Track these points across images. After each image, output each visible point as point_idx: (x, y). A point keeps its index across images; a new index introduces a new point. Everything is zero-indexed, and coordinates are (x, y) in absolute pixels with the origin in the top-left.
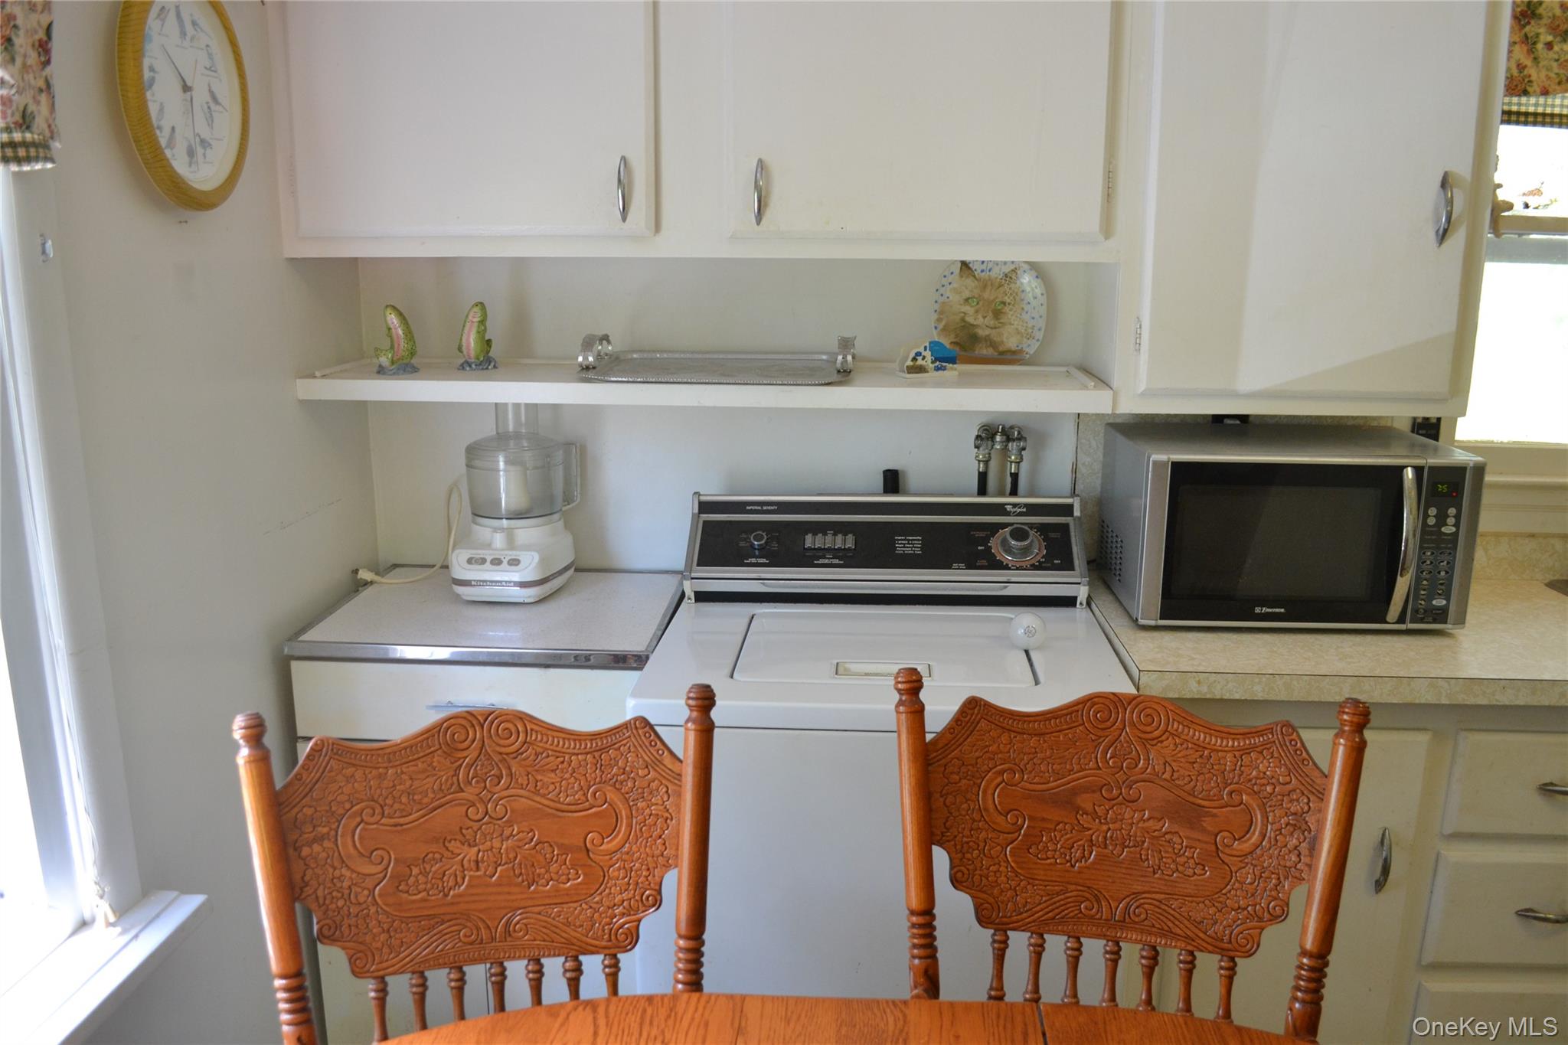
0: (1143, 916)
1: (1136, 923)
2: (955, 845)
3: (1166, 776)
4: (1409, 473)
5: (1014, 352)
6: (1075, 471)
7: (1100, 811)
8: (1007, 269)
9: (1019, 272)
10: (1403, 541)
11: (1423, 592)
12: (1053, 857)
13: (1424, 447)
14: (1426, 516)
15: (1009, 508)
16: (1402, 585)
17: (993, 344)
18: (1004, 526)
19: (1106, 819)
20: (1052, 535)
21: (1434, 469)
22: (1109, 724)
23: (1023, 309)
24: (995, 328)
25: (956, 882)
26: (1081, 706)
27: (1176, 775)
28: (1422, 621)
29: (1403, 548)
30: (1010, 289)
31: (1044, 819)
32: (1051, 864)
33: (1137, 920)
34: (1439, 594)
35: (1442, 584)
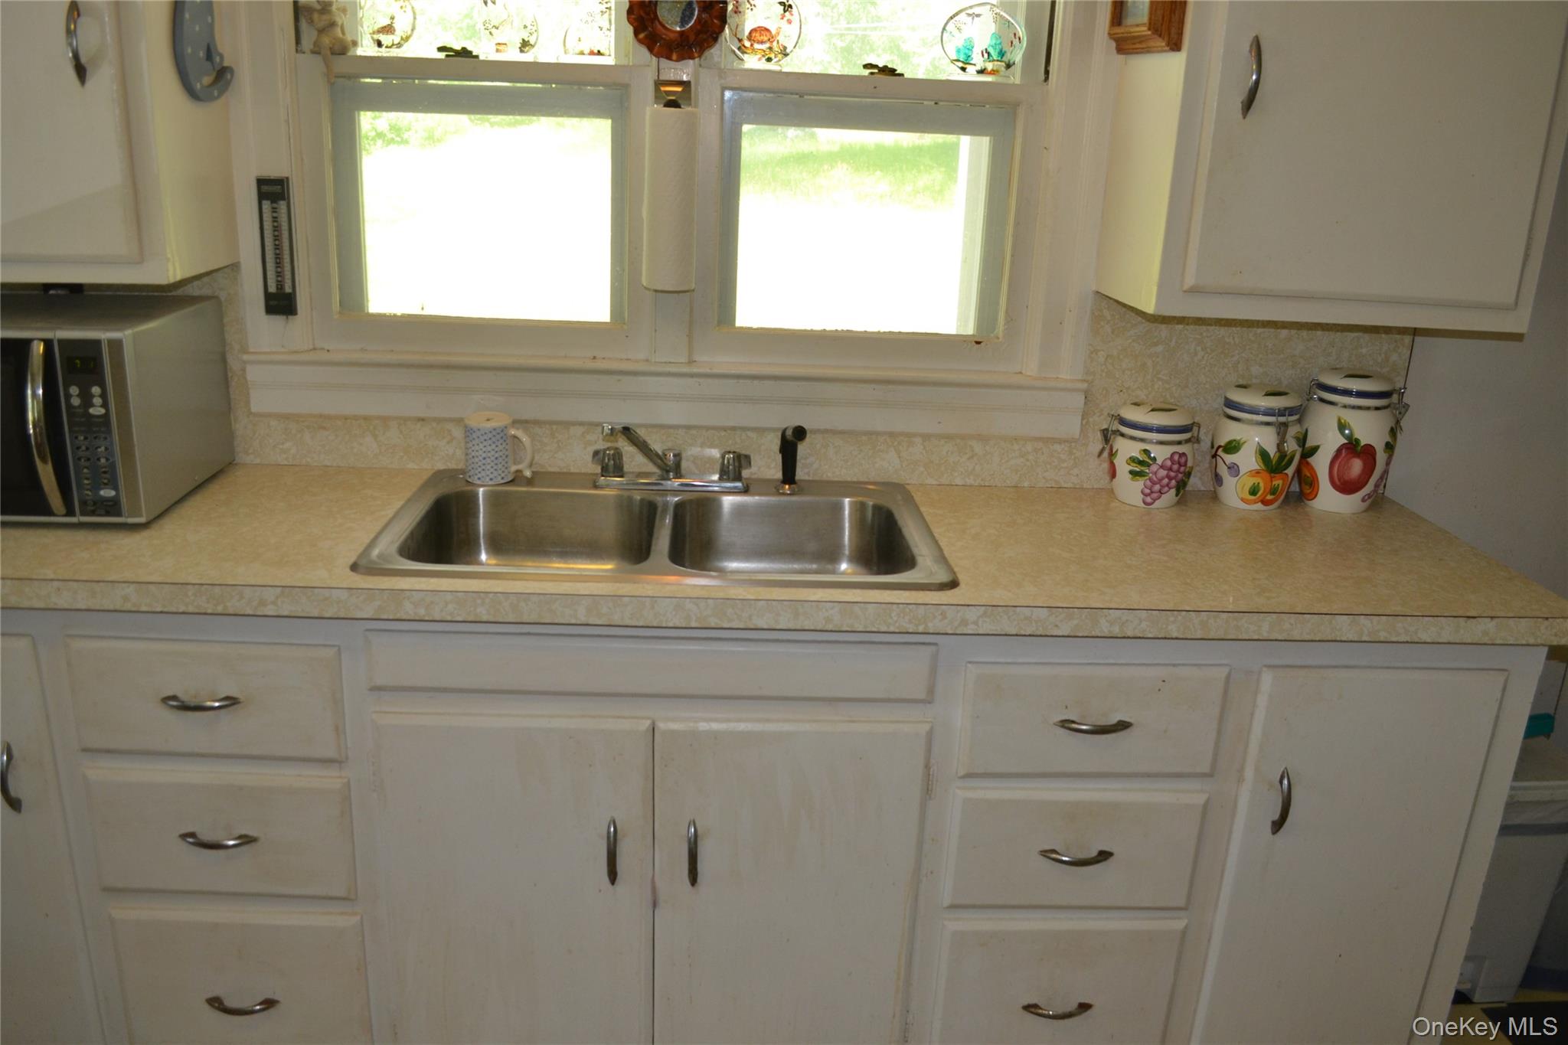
4: (38, 349)
11: (86, 481)
14: (69, 396)
16: (48, 473)
21: (64, 342)
28: (98, 514)
34: (106, 484)
35: (105, 472)
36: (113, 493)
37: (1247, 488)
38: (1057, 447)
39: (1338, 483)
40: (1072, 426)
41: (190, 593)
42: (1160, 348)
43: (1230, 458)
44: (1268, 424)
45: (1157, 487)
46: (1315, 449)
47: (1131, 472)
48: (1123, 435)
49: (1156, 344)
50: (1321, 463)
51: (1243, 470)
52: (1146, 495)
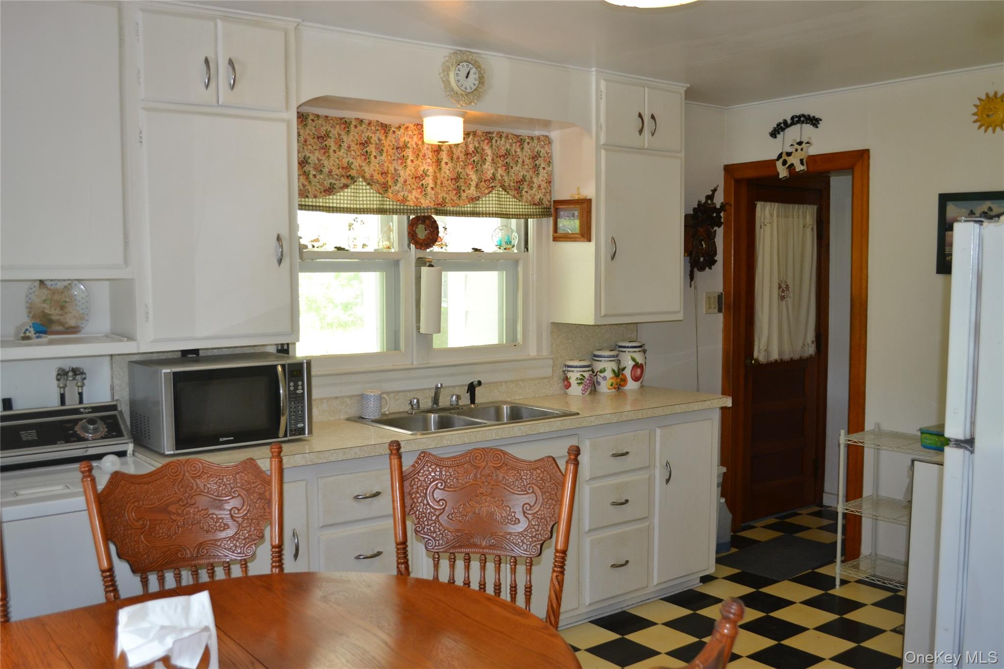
0: (206, 552)
1: (203, 556)
2: (118, 538)
3: (206, 491)
4: (280, 368)
5: (74, 328)
6: (112, 388)
7: (180, 512)
8: (66, 283)
9: (73, 285)
10: (282, 402)
11: (293, 422)
12: (163, 536)
13: (283, 357)
14: (289, 386)
15: (82, 410)
16: (283, 420)
17: (61, 324)
18: (81, 419)
19: (183, 514)
20: (109, 421)
21: (290, 365)
22: (178, 473)
23: (77, 304)
24: (62, 315)
25: (120, 556)
26: (164, 468)
27: (210, 489)
28: (294, 435)
29: (282, 405)
30: (69, 294)
31: (156, 520)
32: (162, 539)
33: (203, 554)
34: (300, 422)
35: (300, 417)
36: (303, 425)
37: (610, 384)
38: (545, 380)
39: (634, 378)
40: (548, 372)
41: (377, 448)
42: (570, 341)
43: (602, 375)
44: (613, 361)
45: (587, 387)
46: (624, 369)
47: (578, 383)
48: (570, 371)
49: (569, 340)
50: (628, 373)
51: (608, 378)
52: (582, 390)
